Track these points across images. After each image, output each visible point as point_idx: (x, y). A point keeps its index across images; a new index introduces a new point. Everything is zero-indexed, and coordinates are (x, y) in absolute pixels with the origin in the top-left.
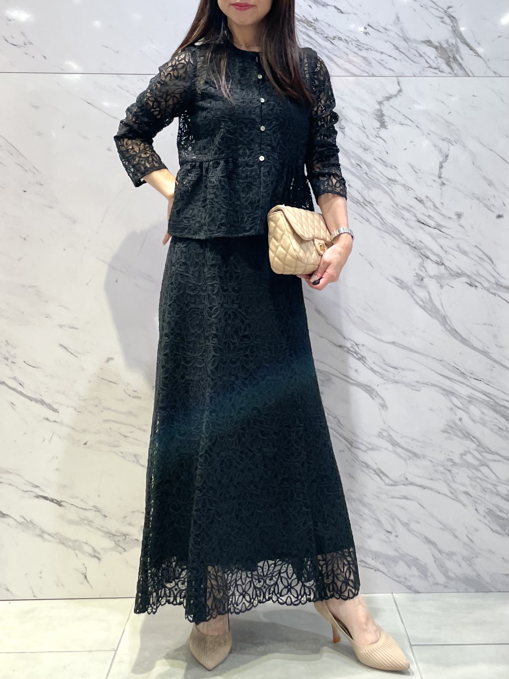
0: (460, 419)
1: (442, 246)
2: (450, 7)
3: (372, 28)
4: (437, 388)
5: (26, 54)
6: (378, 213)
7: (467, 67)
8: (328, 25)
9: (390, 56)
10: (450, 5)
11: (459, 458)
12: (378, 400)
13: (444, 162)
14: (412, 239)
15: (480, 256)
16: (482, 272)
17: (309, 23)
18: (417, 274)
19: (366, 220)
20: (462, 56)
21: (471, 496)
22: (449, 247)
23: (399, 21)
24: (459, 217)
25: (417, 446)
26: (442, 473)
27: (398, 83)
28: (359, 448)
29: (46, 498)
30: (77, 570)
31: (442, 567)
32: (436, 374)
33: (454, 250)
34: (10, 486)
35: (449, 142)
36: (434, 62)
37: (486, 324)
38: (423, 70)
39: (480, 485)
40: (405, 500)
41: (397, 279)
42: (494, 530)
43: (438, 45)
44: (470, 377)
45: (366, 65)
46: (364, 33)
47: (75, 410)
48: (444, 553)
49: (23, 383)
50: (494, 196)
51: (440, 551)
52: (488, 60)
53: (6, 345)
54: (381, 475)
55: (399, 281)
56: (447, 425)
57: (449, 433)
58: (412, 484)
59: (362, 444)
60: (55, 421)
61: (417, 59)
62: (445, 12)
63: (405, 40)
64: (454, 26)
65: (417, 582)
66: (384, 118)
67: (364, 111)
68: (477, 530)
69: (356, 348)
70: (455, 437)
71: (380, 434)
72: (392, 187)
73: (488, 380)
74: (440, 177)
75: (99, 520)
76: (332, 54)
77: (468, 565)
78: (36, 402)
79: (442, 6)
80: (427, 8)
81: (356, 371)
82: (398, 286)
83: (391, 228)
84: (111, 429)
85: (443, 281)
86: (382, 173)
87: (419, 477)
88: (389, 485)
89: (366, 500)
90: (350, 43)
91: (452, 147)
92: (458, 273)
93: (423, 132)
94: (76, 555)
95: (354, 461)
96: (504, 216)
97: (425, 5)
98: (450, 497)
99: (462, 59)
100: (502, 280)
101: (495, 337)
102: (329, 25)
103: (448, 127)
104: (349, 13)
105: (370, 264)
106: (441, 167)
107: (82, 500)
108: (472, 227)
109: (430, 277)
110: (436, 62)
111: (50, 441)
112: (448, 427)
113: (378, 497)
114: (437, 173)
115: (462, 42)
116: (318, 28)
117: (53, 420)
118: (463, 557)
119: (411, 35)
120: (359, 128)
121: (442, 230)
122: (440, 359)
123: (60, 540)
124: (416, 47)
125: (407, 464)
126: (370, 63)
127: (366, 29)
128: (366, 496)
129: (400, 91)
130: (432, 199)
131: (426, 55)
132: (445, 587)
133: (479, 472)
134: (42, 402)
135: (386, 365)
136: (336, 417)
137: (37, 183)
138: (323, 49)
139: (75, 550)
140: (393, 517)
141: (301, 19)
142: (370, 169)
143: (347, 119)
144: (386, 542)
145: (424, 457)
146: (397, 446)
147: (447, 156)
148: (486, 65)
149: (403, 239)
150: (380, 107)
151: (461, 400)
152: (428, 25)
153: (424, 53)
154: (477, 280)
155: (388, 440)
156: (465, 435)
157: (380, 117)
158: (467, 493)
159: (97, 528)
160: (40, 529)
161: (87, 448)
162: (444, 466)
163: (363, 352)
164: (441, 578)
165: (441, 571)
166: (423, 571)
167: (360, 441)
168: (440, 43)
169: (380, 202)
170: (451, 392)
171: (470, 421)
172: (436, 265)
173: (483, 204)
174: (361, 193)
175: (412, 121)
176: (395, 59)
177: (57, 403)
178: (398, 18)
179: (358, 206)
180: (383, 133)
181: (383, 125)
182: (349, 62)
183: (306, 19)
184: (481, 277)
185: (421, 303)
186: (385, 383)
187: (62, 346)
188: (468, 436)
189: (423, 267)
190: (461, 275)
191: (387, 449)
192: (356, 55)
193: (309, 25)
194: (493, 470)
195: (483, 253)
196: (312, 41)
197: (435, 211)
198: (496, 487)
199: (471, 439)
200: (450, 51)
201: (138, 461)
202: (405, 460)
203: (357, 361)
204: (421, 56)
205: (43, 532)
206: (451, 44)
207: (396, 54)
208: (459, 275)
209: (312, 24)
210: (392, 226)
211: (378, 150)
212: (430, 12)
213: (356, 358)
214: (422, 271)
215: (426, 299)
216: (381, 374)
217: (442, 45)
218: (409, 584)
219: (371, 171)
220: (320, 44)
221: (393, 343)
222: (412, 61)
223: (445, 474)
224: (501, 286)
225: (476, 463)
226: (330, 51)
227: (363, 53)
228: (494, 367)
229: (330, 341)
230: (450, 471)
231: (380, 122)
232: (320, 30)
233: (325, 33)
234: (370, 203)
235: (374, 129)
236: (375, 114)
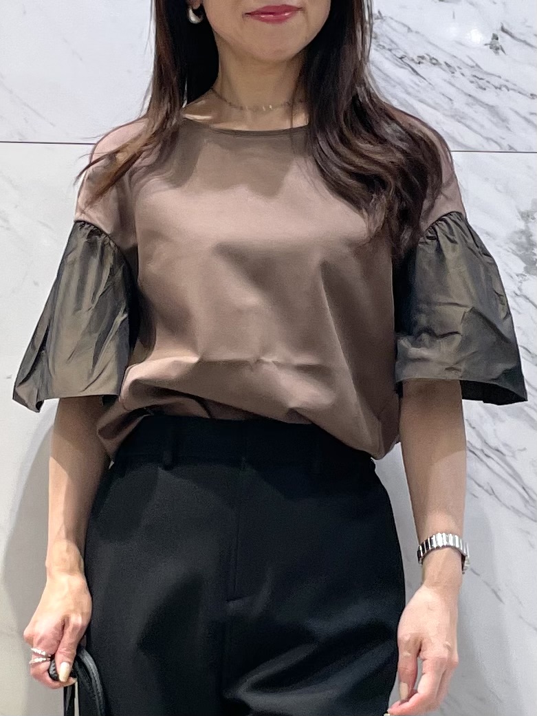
3: (512, 36)
6: (516, 476)
8: (406, 29)
19: (487, 491)
45: (496, 125)
46: (491, 48)
90: (457, 74)
102: (409, 28)
104: (458, 1)
105: (496, 593)
116: (382, 35)
126: (504, 120)
127: (497, 39)
138: (394, 86)
150: (527, 226)
157: (527, 249)
169: (521, 450)
174: (476, 427)
181: (532, 267)
182: (453, 117)
192: (470, 100)
220: (385, 74)
226: (410, 90)
227: (489, 97)
231: (524, 261)
232: (388, 41)
233: (399, 49)
234: (498, 450)
235: (512, 277)
236: (515, 244)
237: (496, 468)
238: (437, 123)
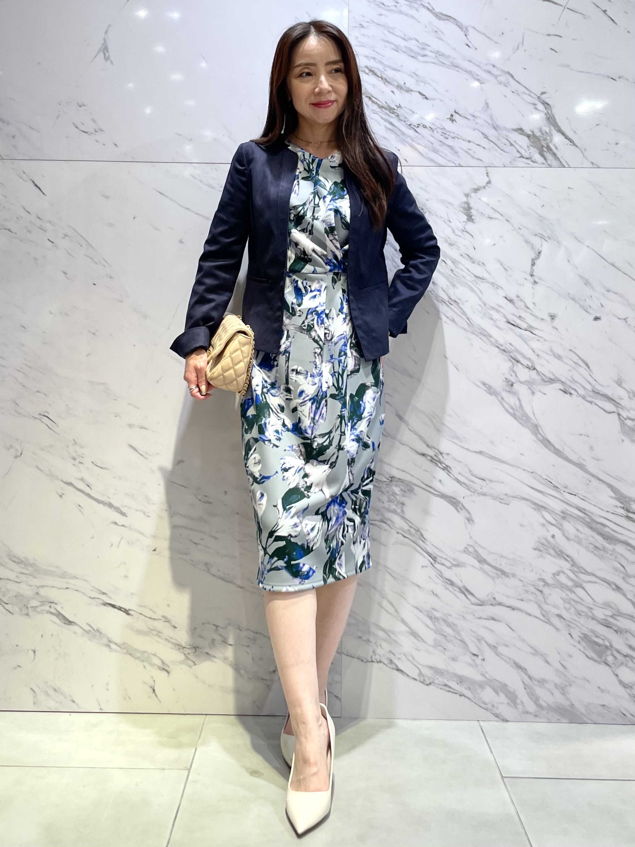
0: (553, 536)
1: (534, 350)
2: (543, 93)
3: (459, 115)
4: (528, 502)
5: (97, 141)
6: (464, 313)
7: (562, 157)
8: (411, 112)
9: (478, 145)
10: (544, 90)
11: (552, 578)
12: (464, 513)
13: (536, 259)
14: (501, 341)
15: (575, 361)
16: (577, 377)
17: (391, 110)
18: (506, 379)
19: (451, 320)
20: (557, 145)
21: (564, 619)
22: (541, 351)
23: (488, 107)
24: (553, 319)
25: (506, 563)
26: (532, 593)
27: (487, 173)
28: (443, 564)
29: (113, 606)
30: (144, 683)
31: (532, 694)
32: (526, 486)
33: (547, 354)
34: (77, 592)
35: (542, 238)
36: (526, 152)
37: (582, 435)
38: (514, 160)
39: (575, 609)
40: (492, 621)
41: (484, 384)
42: (590, 657)
43: (531, 133)
44: (564, 492)
45: (452, 154)
46: (450, 121)
47: (145, 514)
48: (535, 680)
49: (91, 485)
50: (591, 296)
51: (530, 677)
52: (585, 150)
53: (74, 444)
54: (466, 593)
55: (488, 387)
56: (539, 542)
57: (540, 551)
58: (500, 604)
59: (446, 559)
60: (123, 526)
61: (508, 148)
62: (539, 98)
63: (494, 128)
64: (548, 113)
65: (505, 710)
66: (472, 211)
67: (449, 203)
68: (570, 656)
69: (440, 457)
70: (548, 556)
71: (466, 550)
72: (480, 285)
73: (584, 495)
74: (532, 275)
75: (168, 631)
76: (416, 142)
77: (561, 692)
78: (104, 505)
79: (535, 92)
80: (518, 95)
81: (440, 481)
82: (486, 391)
83: (479, 329)
84: (181, 535)
85: (534, 386)
86: (468, 270)
87: (508, 597)
88: (475, 605)
89: (450, 619)
90: (435, 132)
91: (545, 243)
92: (551, 379)
93: (513, 226)
94: (144, 667)
95: (438, 577)
96: (602, 318)
97: (517, 91)
98: (541, 620)
99: (557, 148)
100: (598, 387)
101: (591, 448)
102: (413, 112)
103: (541, 221)
104: (434, 99)
105: (455, 367)
106: (533, 264)
107: (151, 609)
108: (567, 329)
109: (520, 382)
110: (528, 152)
111: (118, 546)
112: (540, 544)
113: (464, 617)
114: (528, 270)
115: (557, 131)
116: (401, 115)
117: (121, 524)
118: (556, 685)
119: (501, 122)
120: (444, 221)
121: (533, 332)
122: (531, 471)
123: (128, 651)
124: (506, 136)
125: (495, 583)
126: (456, 153)
127: (453, 116)
128: (450, 615)
129: (489, 182)
130: (523, 300)
131: (517, 143)
132: (535, 716)
133: (573, 594)
134: (110, 505)
135: (473, 475)
136: (418, 531)
137: (107, 276)
138: (407, 138)
139: (143, 661)
140: (480, 639)
141: (383, 105)
142: (456, 265)
143: (431, 211)
144: (471, 665)
145: (514, 575)
146: (485, 564)
147: (539, 253)
148: (582, 155)
149: (491, 341)
150: (467, 200)
151: (555, 517)
152: (520, 112)
153: (515, 142)
154: (572, 387)
155: (474, 556)
156: (558, 554)
157: (467, 210)
158: (559, 616)
159: (166, 639)
160: (108, 638)
161: (156, 554)
162: (535, 586)
163: (447, 461)
164: (531, 707)
165: (531, 699)
166: (512, 698)
167: (444, 556)
168: (532, 132)
169: (466, 301)
170: (542, 507)
171: (564, 538)
172: (527, 370)
173: (578, 306)
174: (446, 291)
175: (502, 215)
176: (484, 148)
177: (125, 506)
178: (487, 104)
179: (442, 305)
180: (470, 227)
181: (470, 218)
182: (433, 151)
183: (389, 106)
184: (576, 384)
185: (511, 411)
186: (471, 495)
187: (131, 446)
188: (561, 554)
189: (513, 371)
190: (555, 381)
191: (473, 566)
192: (441, 144)
193: (391, 112)
194: (589, 592)
195: (578, 358)
196: (395, 129)
197: (526, 312)
198: (593, 611)
199: (565, 558)
200: (544, 140)
201: (208, 570)
202: (493, 578)
203: (441, 471)
204: (512, 145)
205: (110, 641)
206: (544, 132)
207: (484, 142)
208: (552, 381)
209: (395, 111)
210: (479, 327)
211: (464, 246)
212: (522, 98)
213: (440, 467)
214: (511, 375)
215: (516, 406)
216: (467, 486)
217: (535, 133)
218: (497, 712)
219: (456, 267)
221: (481, 453)
222: (502, 150)
223: (536, 595)
224: (598, 393)
225: (570, 584)
226: (414, 139)
227: (449, 142)
228: (590, 481)
229: (412, 449)
230: (541, 592)
231: (467, 216)
232: (403, 117)
233: (408, 121)
234: (456, 301)
235: (461, 223)
236: (461, 207)
237: (455, 310)
238: (426, 154)
